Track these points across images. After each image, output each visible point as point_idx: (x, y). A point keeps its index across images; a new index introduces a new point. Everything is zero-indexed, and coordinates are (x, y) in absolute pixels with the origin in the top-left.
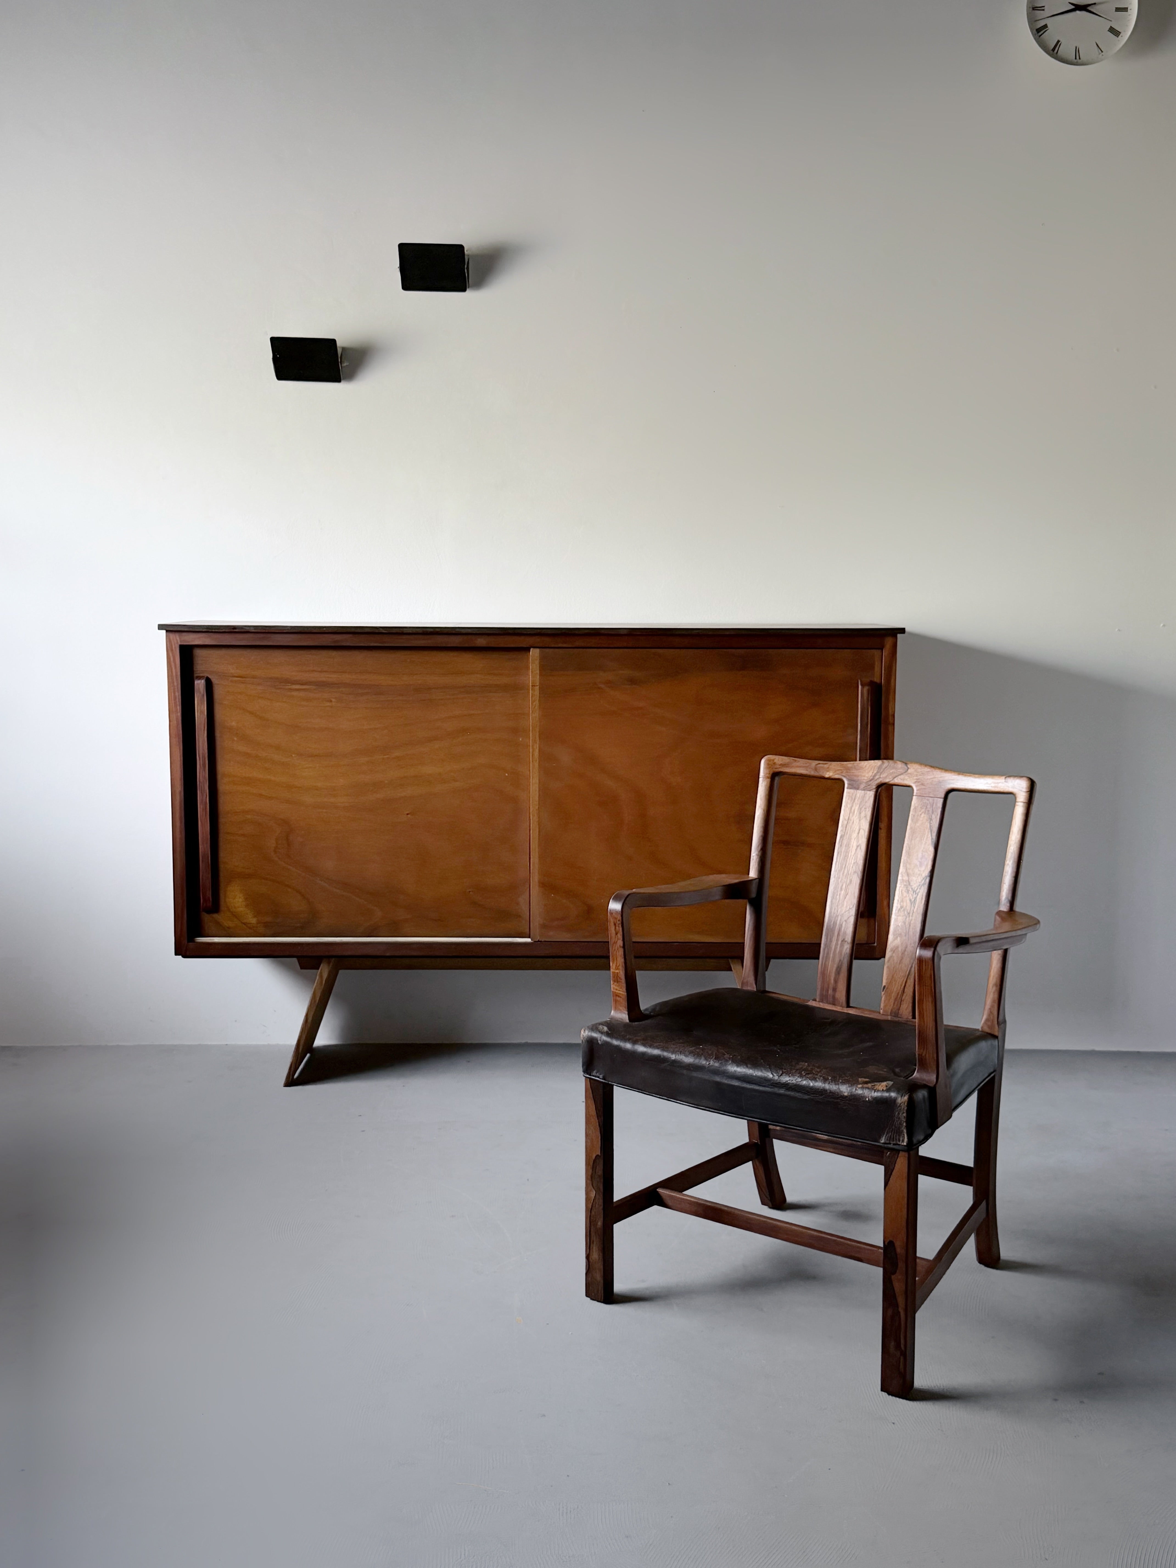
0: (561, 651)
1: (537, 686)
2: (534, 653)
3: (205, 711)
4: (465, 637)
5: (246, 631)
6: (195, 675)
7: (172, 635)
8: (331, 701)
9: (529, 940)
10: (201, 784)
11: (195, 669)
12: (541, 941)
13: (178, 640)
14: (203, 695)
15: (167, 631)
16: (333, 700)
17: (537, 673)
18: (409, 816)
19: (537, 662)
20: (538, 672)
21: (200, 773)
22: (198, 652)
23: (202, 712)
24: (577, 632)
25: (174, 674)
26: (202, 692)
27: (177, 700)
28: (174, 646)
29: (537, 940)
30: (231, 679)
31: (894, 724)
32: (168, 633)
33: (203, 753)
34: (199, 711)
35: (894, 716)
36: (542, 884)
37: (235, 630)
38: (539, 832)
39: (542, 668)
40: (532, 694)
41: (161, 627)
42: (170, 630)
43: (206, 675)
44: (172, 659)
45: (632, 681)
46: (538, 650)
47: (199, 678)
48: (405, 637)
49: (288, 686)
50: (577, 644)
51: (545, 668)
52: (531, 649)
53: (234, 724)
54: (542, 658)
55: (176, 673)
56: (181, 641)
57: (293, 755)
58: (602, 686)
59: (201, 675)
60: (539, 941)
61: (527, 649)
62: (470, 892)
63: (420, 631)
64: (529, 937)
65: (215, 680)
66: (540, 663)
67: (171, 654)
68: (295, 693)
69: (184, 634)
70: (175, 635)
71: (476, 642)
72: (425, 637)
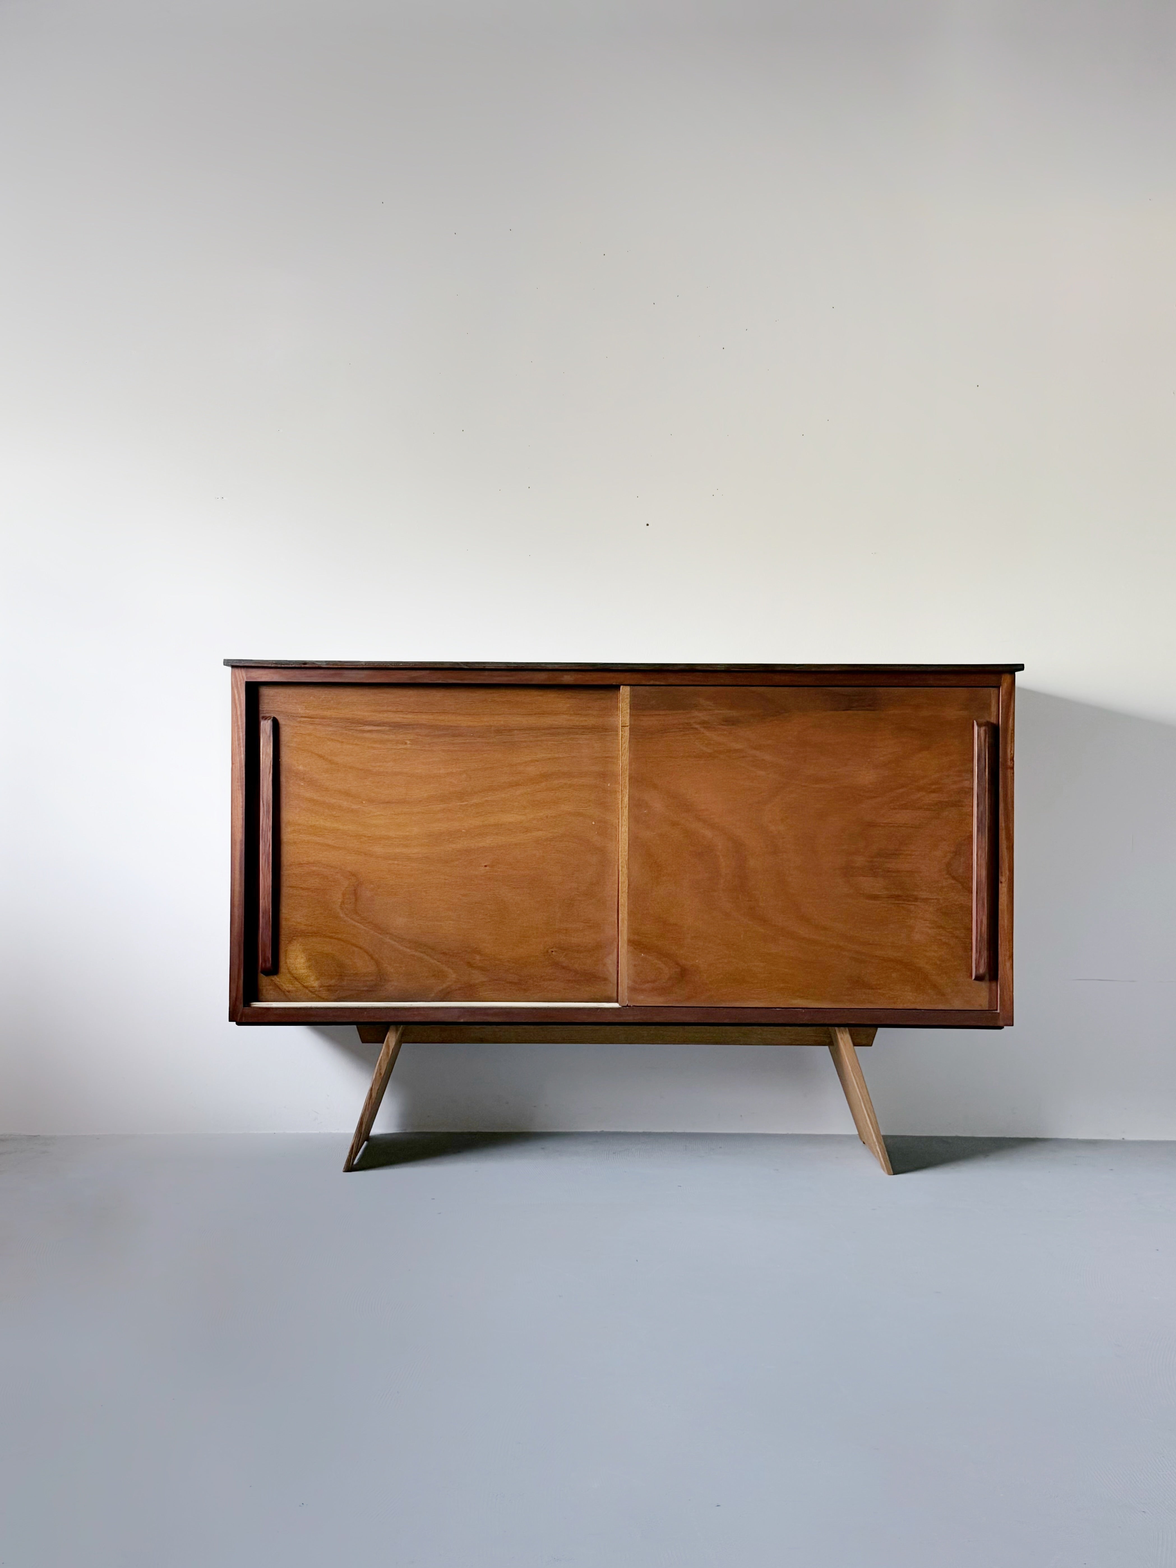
0: (653, 689)
1: (628, 726)
2: (625, 691)
3: (270, 754)
4: (551, 674)
5: (317, 666)
6: (261, 715)
7: (238, 671)
8: (406, 744)
9: (616, 1005)
10: (264, 833)
11: (260, 709)
12: (630, 1006)
13: (244, 676)
14: (270, 737)
15: (233, 667)
16: (408, 742)
17: (627, 713)
18: (487, 868)
19: (628, 701)
20: (629, 711)
21: (263, 821)
22: (265, 692)
23: (267, 754)
24: (670, 668)
25: (239, 713)
26: (268, 733)
27: (241, 741)
28: (239, 683)
29: (626, 1005)
30: (299, 719)
31: (1013, 768)
32: (233, 669)
33: (267, 799)
34: (265, 753)
35: (1012, 759)
36: (631, 942)
37: (305, 666)
38: (629, 885)
39: (634, 707)
40: (622, 735)
41: (227, 663)
42: (236, 665)
43: (273, 715)
44: (237, 697)
45: (730, 722)
46: (628, 688)
47: (265, 718)
48: (486, 673)
49: (360, 726)
51: (636, 707)
52: (621, 687)
53: (301, 768)
54: (633, 696)
55: (241, 711)
56: (247, 678)
57: (364, 802)
58: (697, 726)
59: (267, 715)
60: (627, 1006)
61: (617, 687)
62: (552, 951)
63: (503, 667)
64: (617, 1002)
65: (282, 721)
66: (630, 701)
67: (236, 692)
68: (367, 735)
69: (250, 670)
70: (241, 672)
71: (562, 679)
72: (508, 673)
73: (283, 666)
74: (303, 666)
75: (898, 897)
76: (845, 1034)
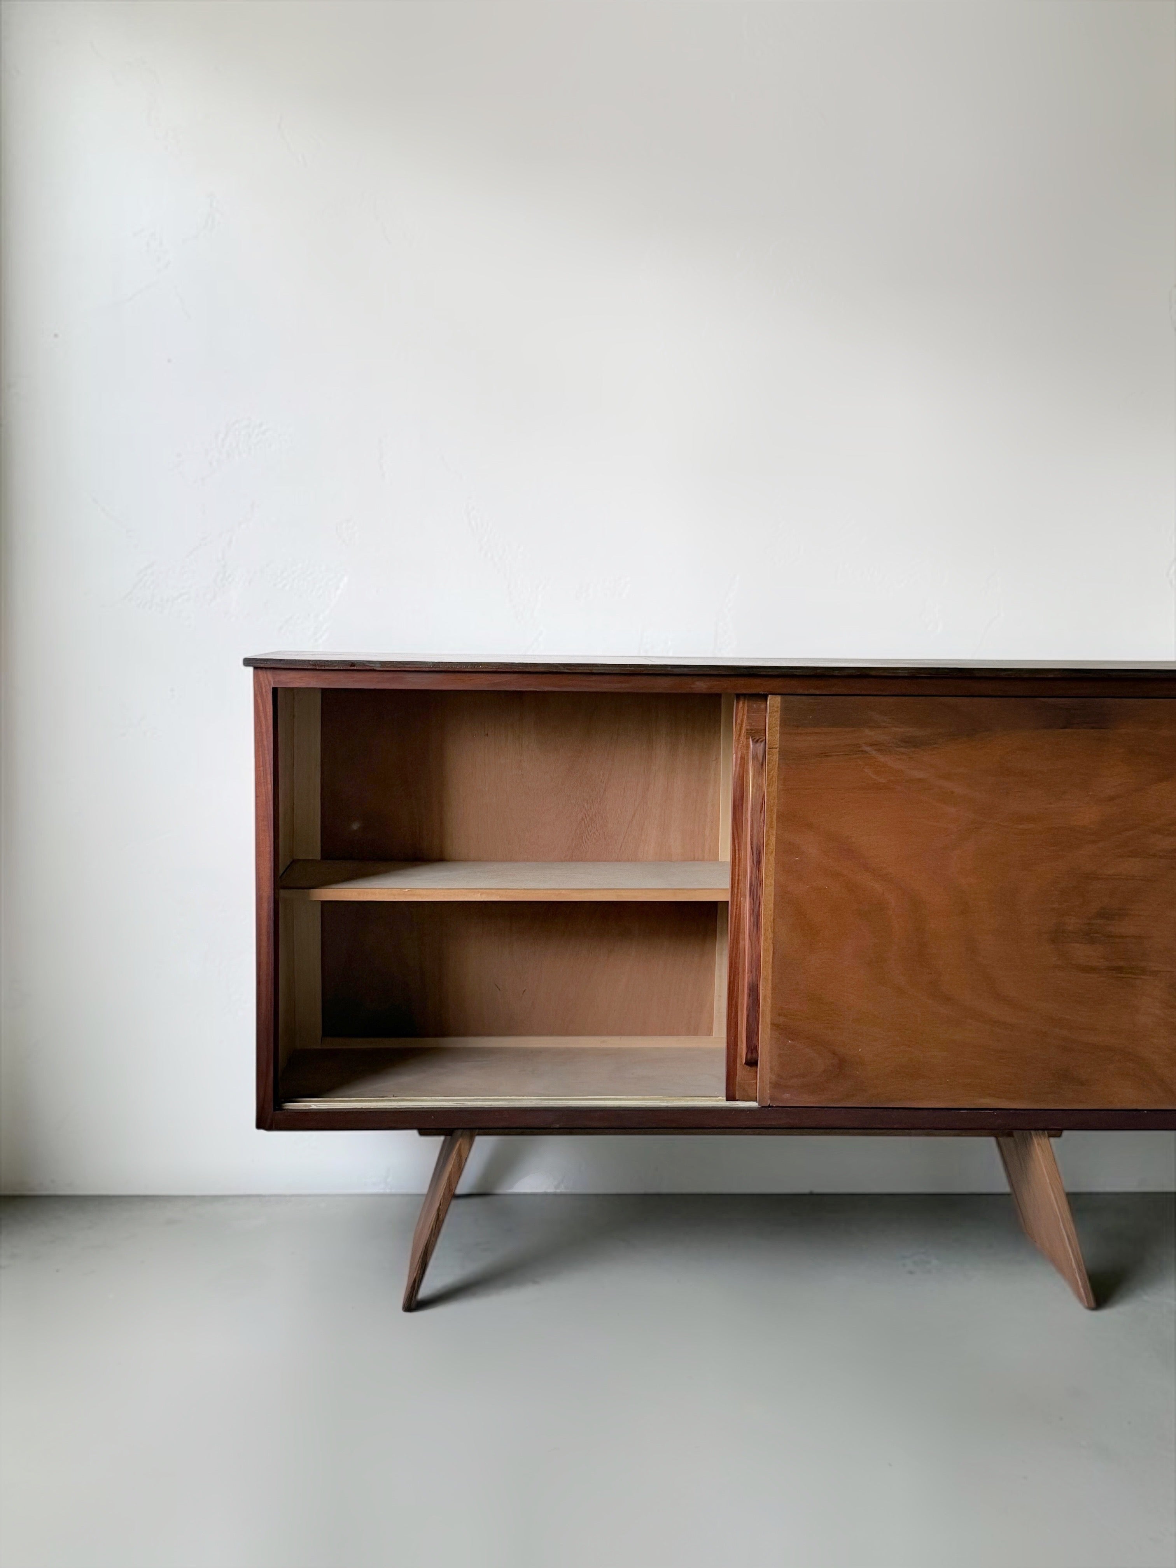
0: (810, 700)
1: (777, 748)
2: (774, 702)
4: (677, 680)
5: (369, 668)
7: (262, 674)
9: (754, 1104)
12: (772, 1107)
13: (271, 680)
15: (256, 668)
17: (777, 730)
19: (777, 715)
20: (778, 728)
24: (836, 673)
25: (264, 728)
27: (268, 766)
28: (264, 690)
29: (768, 1105)
32: (256, 671)
36: (775, 1026)
37: (353, 668)
38: (774, 953)
39: (784, 723)
40: (769, 759)
41: (247, 662)
42: (258, 665)
44: (261, 708)
45: (910, 742)
46: (778, 699)
48: (594, 678)
50: (834, 690)
51: (789, 722)
52: (769, 697)
54: (785, 710)
55: (267, 728)
56: (274, 682)
58: (868, 749)
60: (769, 1106)
61: (764, 697)
63: (617, 670)
64: (755, 1100)
66: (780, 716)
67: (260, 701)
69: (279, 672)
70: (266, 674)
71: (693, 686)
72: (623, 678)
73: (323, 668)
74: (349, 668)
75: (1120, 969)
76: (1043, 1138)
